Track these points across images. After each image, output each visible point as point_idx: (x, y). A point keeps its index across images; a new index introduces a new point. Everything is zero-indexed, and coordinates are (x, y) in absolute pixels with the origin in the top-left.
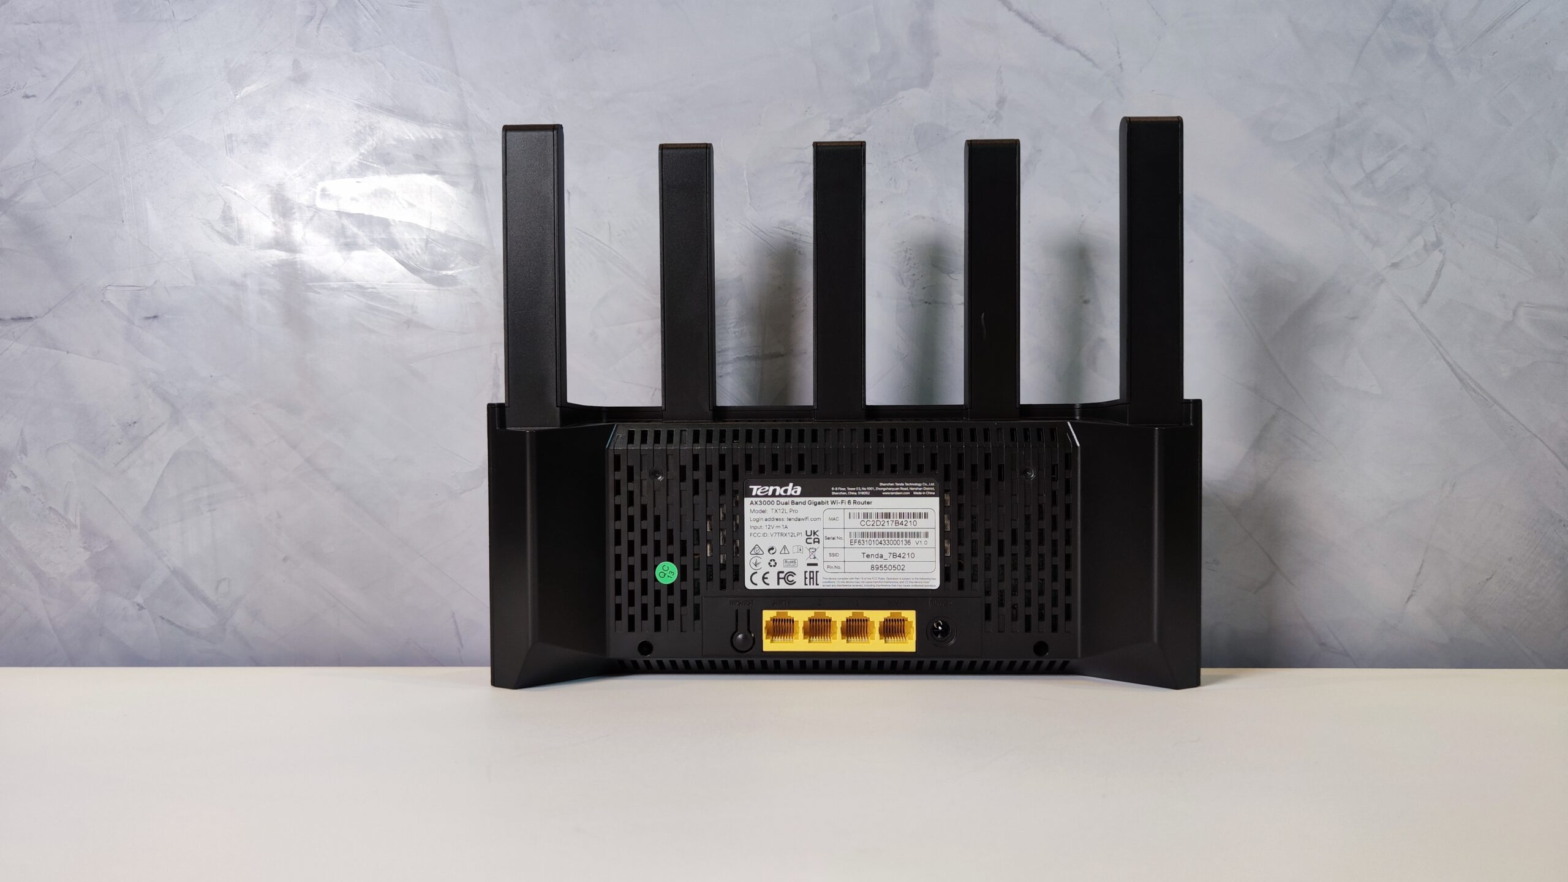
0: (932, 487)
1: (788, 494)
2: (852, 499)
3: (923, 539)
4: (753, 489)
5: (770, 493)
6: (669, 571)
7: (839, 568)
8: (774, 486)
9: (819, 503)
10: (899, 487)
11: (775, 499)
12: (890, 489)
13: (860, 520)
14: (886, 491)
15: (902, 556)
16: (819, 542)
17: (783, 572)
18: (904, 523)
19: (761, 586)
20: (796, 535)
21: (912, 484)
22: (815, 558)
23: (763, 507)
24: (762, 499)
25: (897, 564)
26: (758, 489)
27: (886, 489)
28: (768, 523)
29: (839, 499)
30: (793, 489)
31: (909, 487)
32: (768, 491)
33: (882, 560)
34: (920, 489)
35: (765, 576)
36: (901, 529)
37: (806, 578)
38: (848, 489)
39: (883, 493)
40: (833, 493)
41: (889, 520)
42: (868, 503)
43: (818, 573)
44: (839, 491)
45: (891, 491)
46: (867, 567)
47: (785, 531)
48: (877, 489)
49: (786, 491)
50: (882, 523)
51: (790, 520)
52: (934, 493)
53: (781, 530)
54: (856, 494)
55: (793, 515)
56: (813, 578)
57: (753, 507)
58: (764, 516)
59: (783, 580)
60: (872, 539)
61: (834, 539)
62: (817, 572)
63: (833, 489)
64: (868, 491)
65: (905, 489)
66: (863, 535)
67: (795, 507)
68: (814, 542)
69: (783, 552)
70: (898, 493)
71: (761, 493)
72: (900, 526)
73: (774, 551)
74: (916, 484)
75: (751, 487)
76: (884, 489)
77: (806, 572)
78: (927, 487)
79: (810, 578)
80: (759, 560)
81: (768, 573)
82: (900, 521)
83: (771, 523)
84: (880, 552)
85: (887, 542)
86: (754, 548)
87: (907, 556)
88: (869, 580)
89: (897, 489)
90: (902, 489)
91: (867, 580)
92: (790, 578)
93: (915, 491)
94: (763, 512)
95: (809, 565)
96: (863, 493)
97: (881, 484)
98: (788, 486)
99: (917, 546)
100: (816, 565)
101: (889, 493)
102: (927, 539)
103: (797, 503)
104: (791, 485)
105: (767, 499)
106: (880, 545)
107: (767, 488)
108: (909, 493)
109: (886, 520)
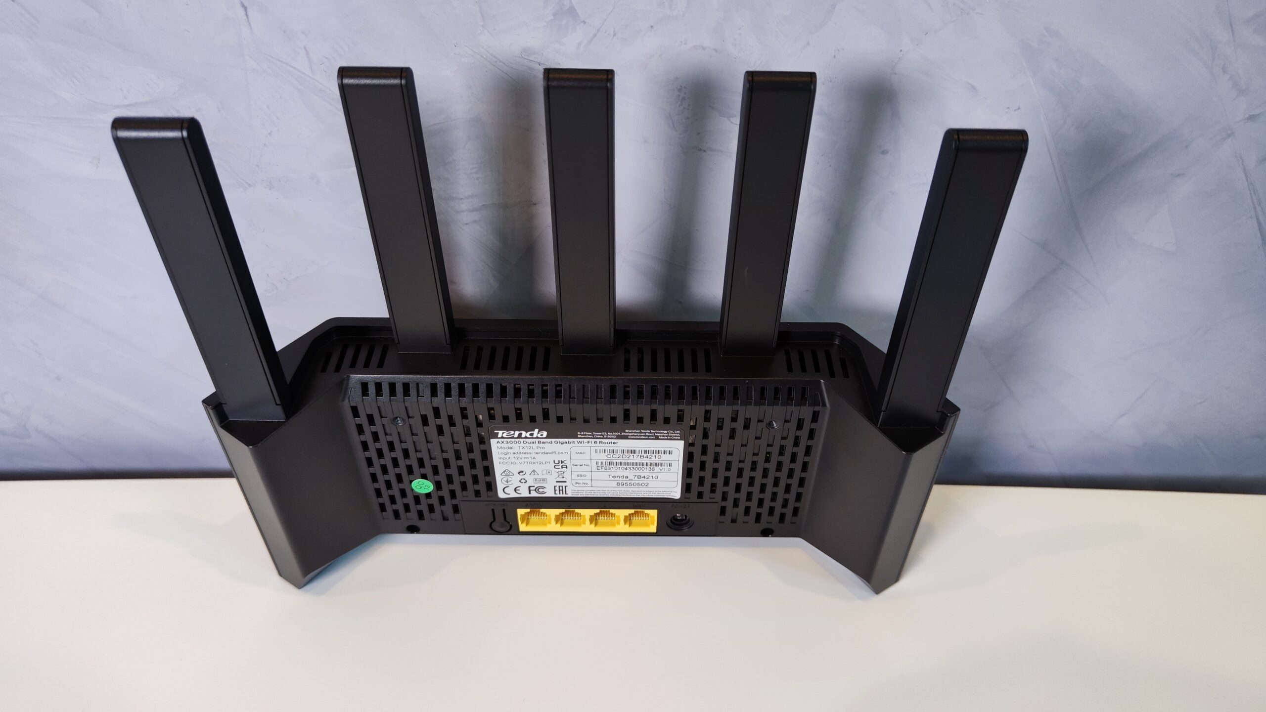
0: (677, 433)
1: (535, 436)
2: (598, 440)
3: (667, 468)
4: (498, 433)
5: (516, 435)
6: (424, 485)
7: (587, 484)
8: (519, 431)
9: (566, 443)
10: (645, 433)
11: (522, 440)
12: (636, 434)
13: (607, 454)
14: (632, 436)
15: (646, 477)
16: (567, 467)
17: (534, 486)
18: (649, 457)
19: (514, 495)
20: (544, 463)
21: (658, 432)
22: (563, 477)
23: (510, 445)
24: (509, 440)
25: (641, 482)
26: (503, 433)
27: (632, 434)
28: (515, 455)
29: (586, 440)
30: (538, 433)
31: (654, 433)
32: (514, 434)
33: (628, 479)
34: (666, 435)
35: (517, 489)
36: (645, 461)
37: (555, 490)
38: (594, 433)
39: (629, 437)
40: (579, 436)
41: (635, 455)
42: (614, 443)
43: (567, 487)
44: (586, 435)
45: (637, 435)
46: (614, 483)
47: (534, 460)
48: (623, 434)
49: (531, 435)
50: (627, 457)
51: (537, 453)
52: (679, 438)
53: (530, 460)
54: (602, 437)
55: (539, 450)
56: (562, 490)
57: (499, 445)
58: (512, 451)
59: (534, 491)
60: (618, 467)
61: (581, 465)
62: (565, 487)
63: (579, 433)
64: (614, 435)
65: (651, 434)
66: (609, 464)
67: (541, 445)
68: (562, 468)
69: (533, 473)
70: (644, 437)
71: (507, 435)
72: (645, 459)
73: (524, 473)
74: (662, 431)
75: (496, 431)
76: (630, 434)
77: (555, 487)
78: (672, 433)
79: (560, 490)
80: (509, 479)
81: (520, 487)
82: (645, 455)
83: (518, 455)
84: (625, 474)
85: (632, 469)
86: (504, 472)
87: (651, 478)
88: (615, 492)
89: (643, 434)
90: (647, 434)
91: (613, 492)
92: (541, 490)
93: (660, 436)
94: (511, 448)
95: (557, 482)
96: (609, 436)
97: (627, 431)
98: (534, 431)
99: (661, 471)
100: (565, 482)
101: (635, 437)
102: (670, 467)
103: (544, 443)
104: (537, 430)
105: (513, 440)
106: (625, 470)
107: (512, 432)
108: (654, 437)
109: (632, 455)
